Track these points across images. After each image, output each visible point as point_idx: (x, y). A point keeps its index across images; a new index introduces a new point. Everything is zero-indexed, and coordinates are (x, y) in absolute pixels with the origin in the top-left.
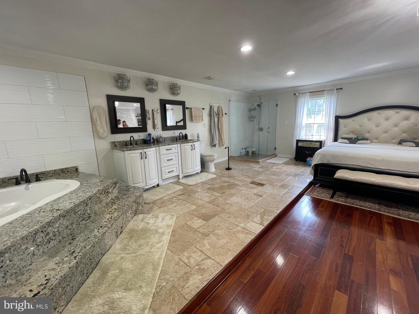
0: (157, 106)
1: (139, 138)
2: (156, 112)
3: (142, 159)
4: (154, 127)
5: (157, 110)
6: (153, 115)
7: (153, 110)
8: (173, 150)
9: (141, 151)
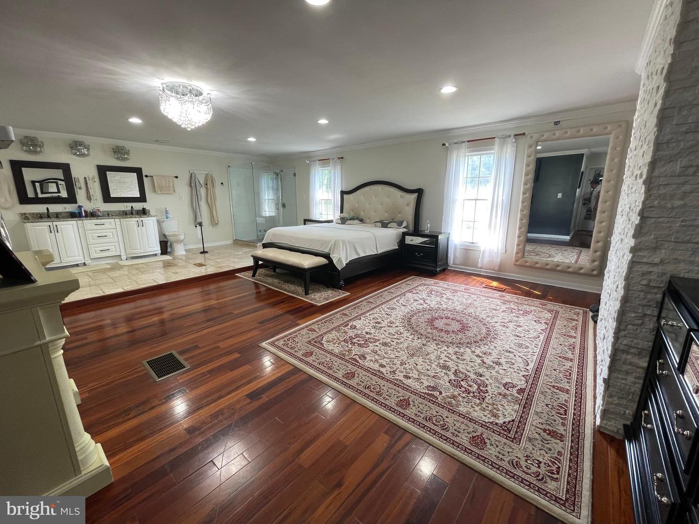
0: (93, 173)
1: (64, 211)
2: (91, 180)
3: (51, 232)
4: (89, 198)
5: (94, 178)
6: (86, 183)
7: (85, 178)
8: (107, 226)
9: (50, 224)
